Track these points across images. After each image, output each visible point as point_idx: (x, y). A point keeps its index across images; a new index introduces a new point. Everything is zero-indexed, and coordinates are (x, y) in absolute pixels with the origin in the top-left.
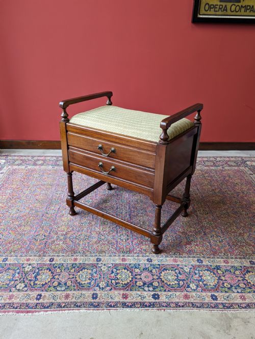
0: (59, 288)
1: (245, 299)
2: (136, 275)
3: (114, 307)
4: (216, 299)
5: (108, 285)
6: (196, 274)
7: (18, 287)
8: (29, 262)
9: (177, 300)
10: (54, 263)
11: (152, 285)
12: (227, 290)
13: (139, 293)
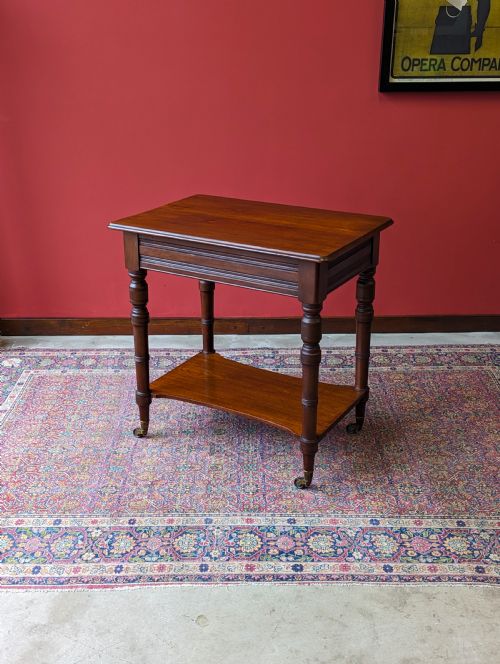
0: (148, 559)
1: (435, 570)
2: (268, 541)
3: (233, 580)
4: (391, 570)
5: (223, 555)
6: (365, 539)
7: (85, 557)
8: (95, 525)
9: (330, 572)
10: (136, 525)
11: (293, 554)
12: (410, 559)
13: (273, 564)
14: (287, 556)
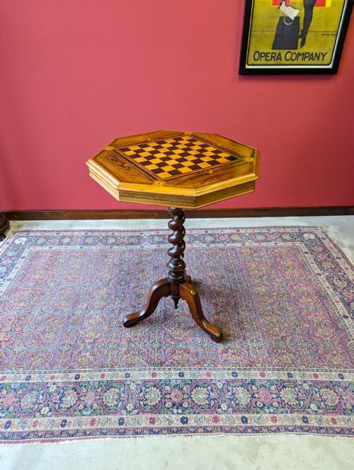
0: (84, 413)
1: (276, 421)
2: (166, 394)
3: (140, 434)
4: (247, 421)
5: (135, 409)
7: (42, 411)
8: (53, 381)
9: (206, 424)
10: (80, 380)
11: (182, 406)
12: (259, 410)
13: (167, 416)
14: (177, 408)
